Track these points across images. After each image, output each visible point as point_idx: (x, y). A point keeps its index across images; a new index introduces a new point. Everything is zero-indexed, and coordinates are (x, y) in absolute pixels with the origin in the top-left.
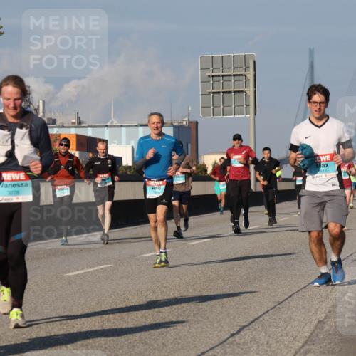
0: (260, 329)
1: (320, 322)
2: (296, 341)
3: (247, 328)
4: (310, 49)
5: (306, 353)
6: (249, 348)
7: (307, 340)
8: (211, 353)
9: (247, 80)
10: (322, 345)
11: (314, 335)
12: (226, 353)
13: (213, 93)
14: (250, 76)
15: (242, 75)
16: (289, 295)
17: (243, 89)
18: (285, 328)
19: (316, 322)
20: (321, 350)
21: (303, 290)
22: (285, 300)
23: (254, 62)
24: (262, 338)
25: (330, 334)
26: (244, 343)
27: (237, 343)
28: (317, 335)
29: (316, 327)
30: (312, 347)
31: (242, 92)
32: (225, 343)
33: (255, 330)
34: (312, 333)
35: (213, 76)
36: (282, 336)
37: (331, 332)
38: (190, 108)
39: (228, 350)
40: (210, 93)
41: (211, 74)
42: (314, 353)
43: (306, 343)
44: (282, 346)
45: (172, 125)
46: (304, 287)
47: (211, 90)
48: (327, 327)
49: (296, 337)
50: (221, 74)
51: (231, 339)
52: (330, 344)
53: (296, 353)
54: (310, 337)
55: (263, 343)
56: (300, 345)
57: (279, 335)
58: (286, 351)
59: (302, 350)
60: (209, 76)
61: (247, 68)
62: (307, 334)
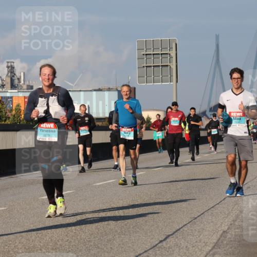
0: (181, 237)
1: (224, 232)
2: (207, 246)
3: (172, 236)
4: (216, 35)
5: (214, 254)
6: (173, 251)
7: (215, 245)
8: (145, 255)
9: (171, 57)
10: (225, 249)
11: (220, 241)
12: (156, 255)
13: (146, 66)
14: (173, 55)
15: (167, 54)
16: (202, 213)
17: (169, 64)
18: (199, 237)
19: (221, 232)
20: (225, 252)
21: (212, 209)
22: (199, 216)
23: (176, 44)
24: (183, 243)
25: (231, 241)
26: (169, 247)
27: (164, 247)
28: (222, 242)
29: (221, 236)
30: (219, 250)
31: (167, 66)
32: (155, 247)
33: (177, 238)
34: (218, 240)
35: (146, 55)
36: (196, 242)
37: (232, 240)
38: (130, 78)
39: (158, 252)
40: (144, 67)
41: (145, 53)
42: (220, 254)
43: (214, 247)
44: (197, 249)
45: (117, 90)
46: (213, 207)
47: (145, 65)
48: (229, 236)
49: (207, 242)
50: (152, 53)
51: (159, 245)
52: (231, 248)
53: (207, 254)
54: (217, 243)
55: (183, 247)
56: (210, 248)
57: (195, 241)
58: (200, 253)
59: (211, 252)
60: (144, 54)
61: (171, 49)
62: (215, 241)
